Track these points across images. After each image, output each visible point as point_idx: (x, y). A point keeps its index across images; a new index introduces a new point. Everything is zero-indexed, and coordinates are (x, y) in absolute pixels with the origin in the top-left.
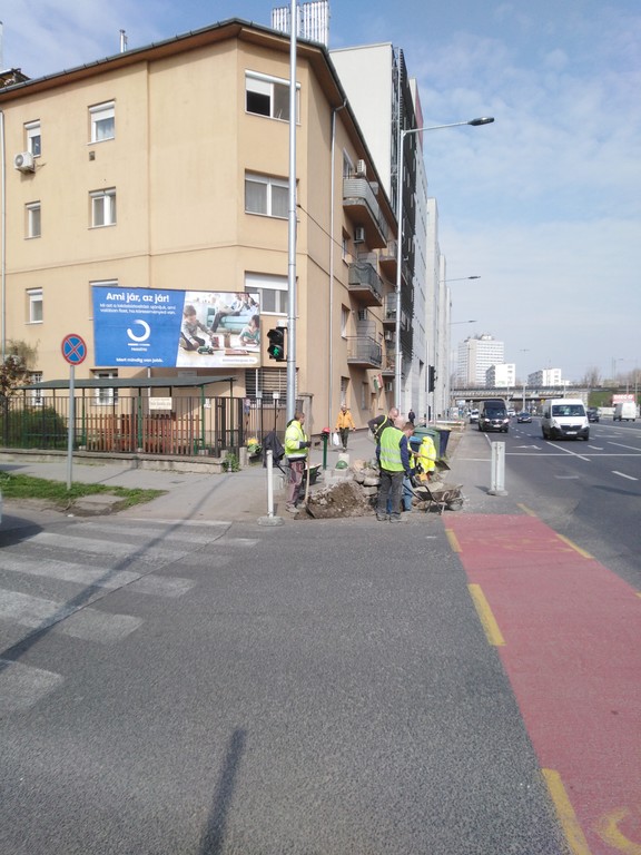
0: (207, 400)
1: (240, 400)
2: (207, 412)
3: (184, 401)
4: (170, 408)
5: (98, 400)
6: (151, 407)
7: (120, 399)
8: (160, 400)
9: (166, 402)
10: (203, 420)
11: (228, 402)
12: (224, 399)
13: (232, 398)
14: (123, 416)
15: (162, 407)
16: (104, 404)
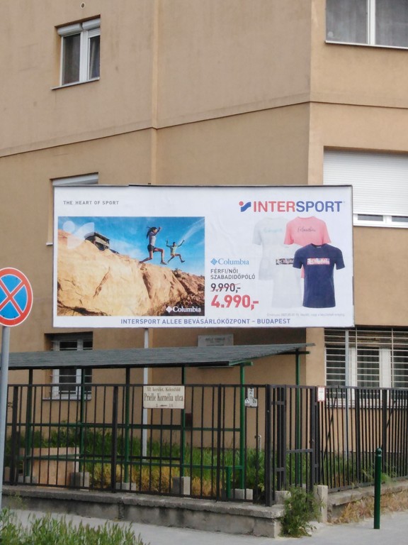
0: (251, 392)
2: (250, 414)
3: (208, 391)
5: (56, 390)
6: (148, 404)
7: (93, 388)
8: (165, 391)
9: (174, 394)
10: (242, 430)
13: (297, 388)
15: (167, 404)
16: (65, 397)
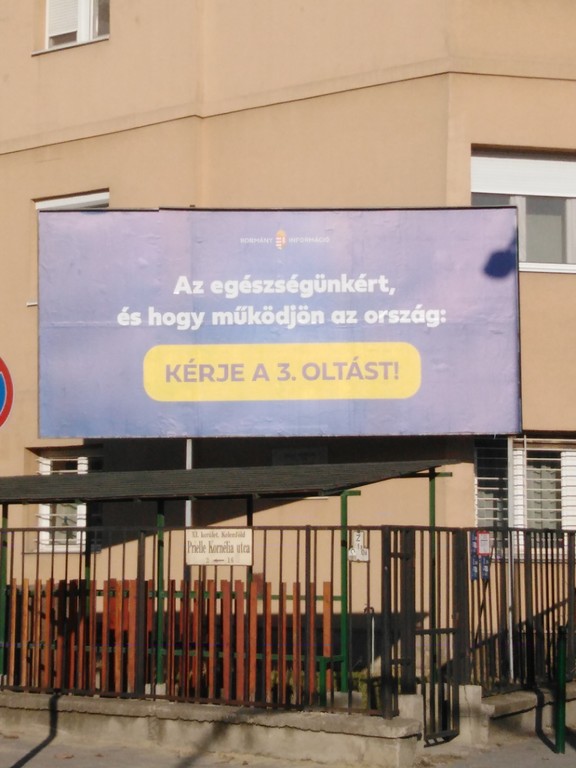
0: (358, 539)
1: (459, 535)
2: (358, 574)
4: (246, 559)
6: (195, 558)
8: (220, 537)
9: (235, 542)
10: (345, 597)
11: (421, 542)
12: (408, 532)
13: (433, 529)
14: (111, 583)
15: (224, 558)
16: (61, 548)
